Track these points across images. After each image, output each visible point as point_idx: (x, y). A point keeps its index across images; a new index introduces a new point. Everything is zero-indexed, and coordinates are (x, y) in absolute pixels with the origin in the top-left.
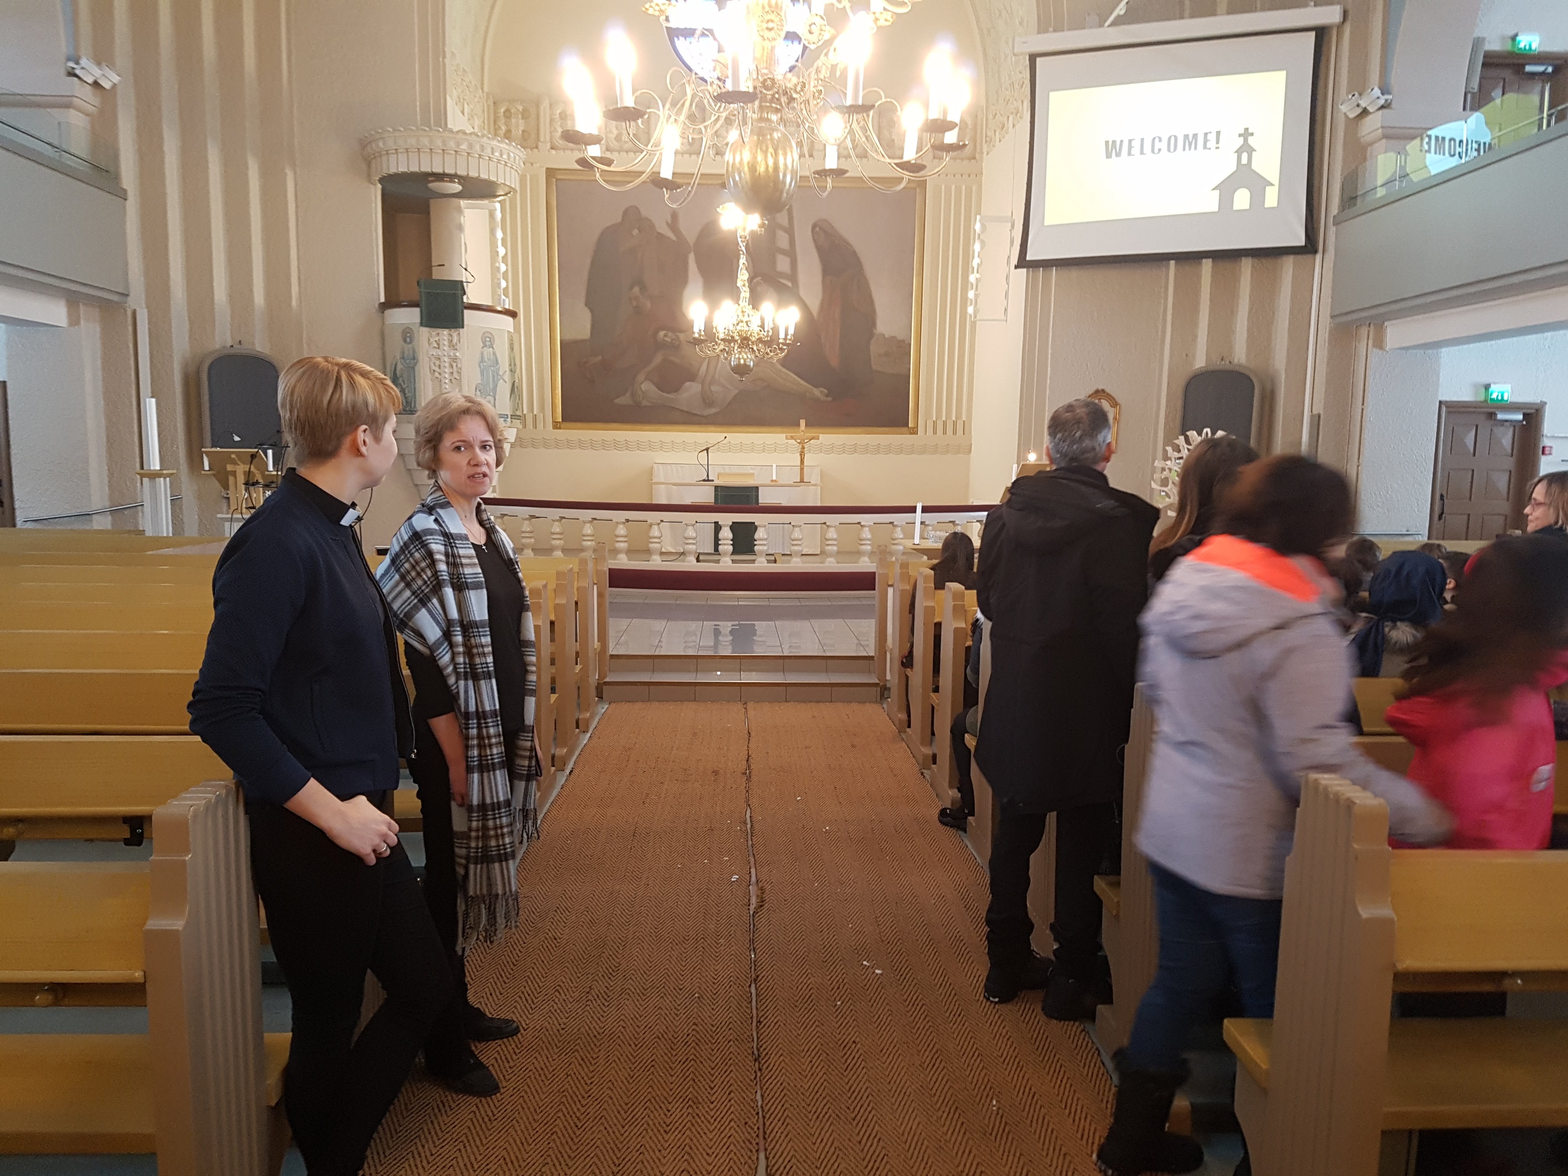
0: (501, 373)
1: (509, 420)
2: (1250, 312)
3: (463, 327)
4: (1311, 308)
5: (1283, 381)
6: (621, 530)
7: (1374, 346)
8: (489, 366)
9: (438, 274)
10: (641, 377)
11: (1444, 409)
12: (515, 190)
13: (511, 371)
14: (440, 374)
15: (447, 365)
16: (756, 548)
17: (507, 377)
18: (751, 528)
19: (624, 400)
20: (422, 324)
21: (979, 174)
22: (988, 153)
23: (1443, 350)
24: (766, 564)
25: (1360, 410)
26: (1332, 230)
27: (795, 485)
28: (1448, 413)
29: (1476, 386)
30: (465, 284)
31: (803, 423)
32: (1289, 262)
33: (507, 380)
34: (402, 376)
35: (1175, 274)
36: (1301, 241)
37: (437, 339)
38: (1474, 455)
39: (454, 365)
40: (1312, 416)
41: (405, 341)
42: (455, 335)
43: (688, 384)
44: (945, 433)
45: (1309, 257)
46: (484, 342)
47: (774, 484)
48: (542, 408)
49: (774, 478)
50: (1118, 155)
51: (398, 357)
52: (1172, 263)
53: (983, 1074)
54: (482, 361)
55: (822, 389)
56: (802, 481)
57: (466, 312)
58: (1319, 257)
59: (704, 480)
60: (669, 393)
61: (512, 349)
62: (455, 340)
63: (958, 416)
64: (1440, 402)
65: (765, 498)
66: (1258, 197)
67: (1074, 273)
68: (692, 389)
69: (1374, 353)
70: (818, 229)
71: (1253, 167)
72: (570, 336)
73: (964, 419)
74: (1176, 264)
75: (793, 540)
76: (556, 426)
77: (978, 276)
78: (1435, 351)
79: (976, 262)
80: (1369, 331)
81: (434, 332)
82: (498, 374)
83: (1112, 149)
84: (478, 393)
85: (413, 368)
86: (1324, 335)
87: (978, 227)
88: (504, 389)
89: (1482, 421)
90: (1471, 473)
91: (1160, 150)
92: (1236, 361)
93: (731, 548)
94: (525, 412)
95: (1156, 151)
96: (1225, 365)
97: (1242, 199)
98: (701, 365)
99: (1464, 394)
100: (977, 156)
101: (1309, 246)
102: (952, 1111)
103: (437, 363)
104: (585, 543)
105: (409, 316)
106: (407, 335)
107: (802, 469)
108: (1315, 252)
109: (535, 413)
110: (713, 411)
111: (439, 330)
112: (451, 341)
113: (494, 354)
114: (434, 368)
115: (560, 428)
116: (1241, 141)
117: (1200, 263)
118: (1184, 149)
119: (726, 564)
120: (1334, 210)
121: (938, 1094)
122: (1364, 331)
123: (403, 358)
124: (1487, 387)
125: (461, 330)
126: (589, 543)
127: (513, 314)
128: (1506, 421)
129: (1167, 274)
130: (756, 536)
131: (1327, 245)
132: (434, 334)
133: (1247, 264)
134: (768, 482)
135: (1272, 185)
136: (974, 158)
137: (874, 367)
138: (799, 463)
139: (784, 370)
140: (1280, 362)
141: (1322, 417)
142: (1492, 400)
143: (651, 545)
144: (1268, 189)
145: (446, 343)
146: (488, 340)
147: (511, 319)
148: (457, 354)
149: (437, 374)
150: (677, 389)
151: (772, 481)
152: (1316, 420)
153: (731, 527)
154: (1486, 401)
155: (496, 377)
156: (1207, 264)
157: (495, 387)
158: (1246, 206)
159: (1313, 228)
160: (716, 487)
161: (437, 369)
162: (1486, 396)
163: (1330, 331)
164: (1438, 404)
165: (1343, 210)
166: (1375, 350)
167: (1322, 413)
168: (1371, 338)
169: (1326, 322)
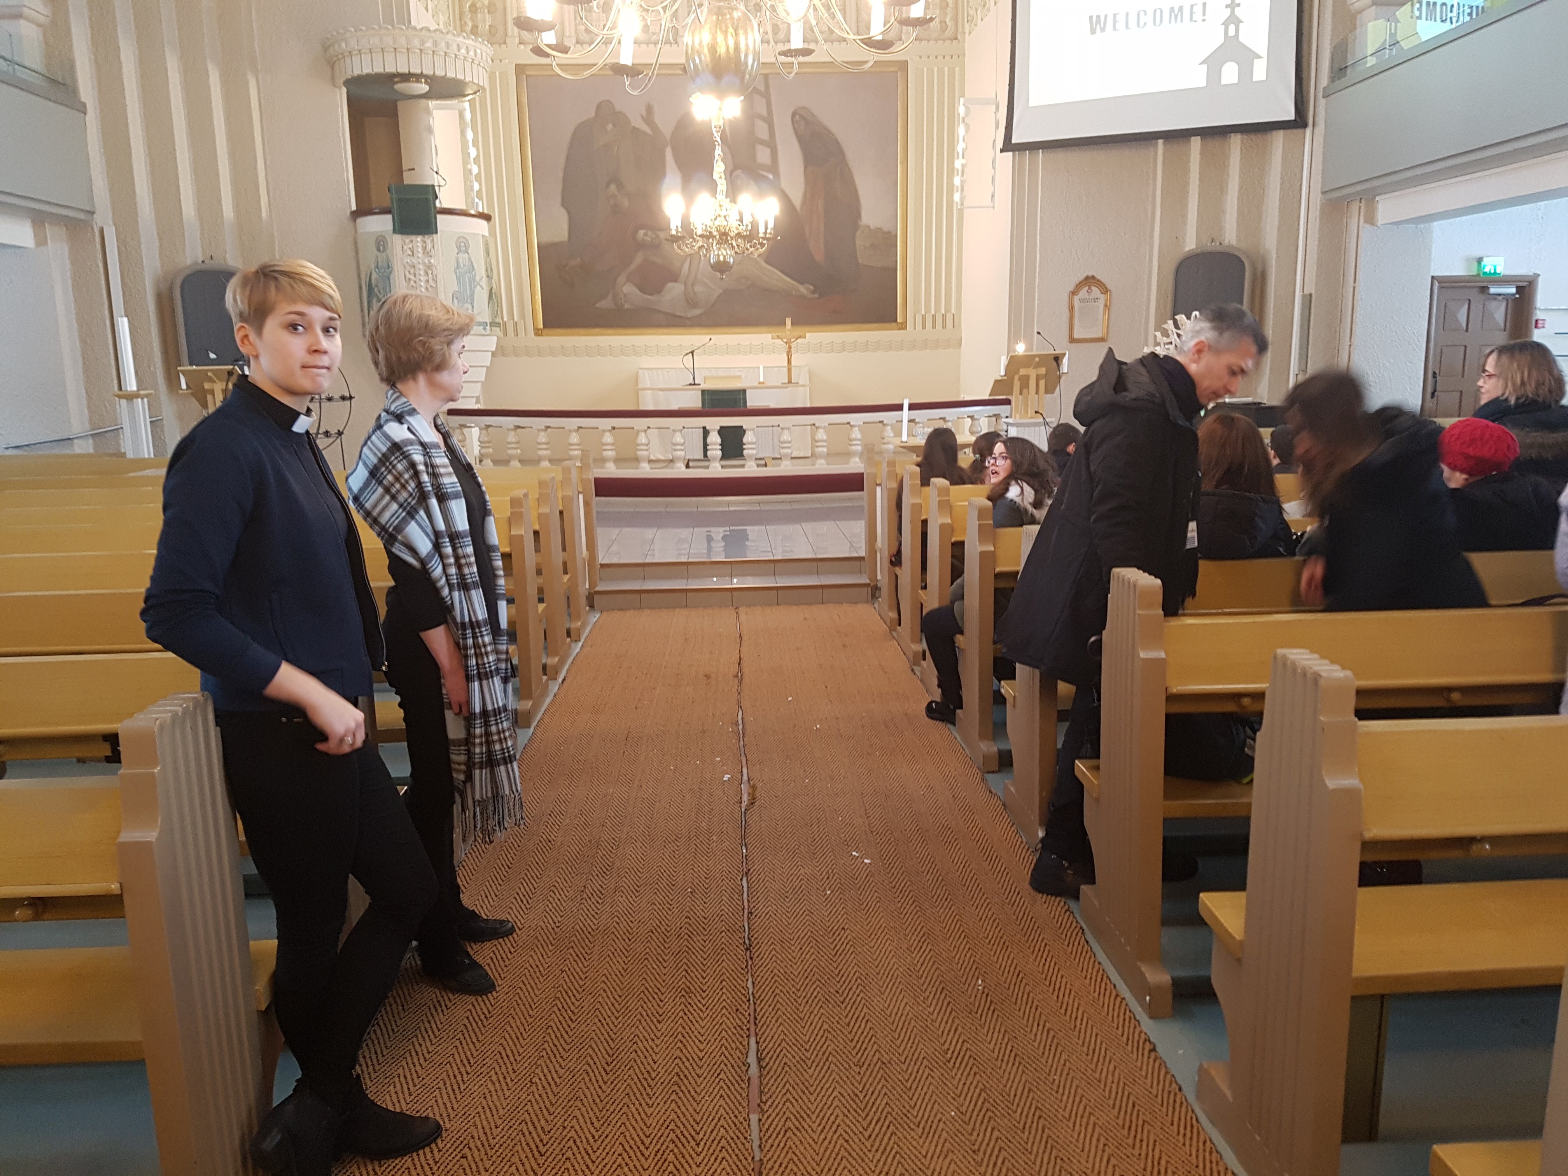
0: (477, 279)
1: (488, 328)
2: (1240, 191)
3: (436, 232)
4: (1301, 185)
5: (1274, 261)
6: (608, 438)
7: (1366, 222)
8: (464, 273)
9: (409, 179)
10: (622, 279)
11: (1436, 284)
12: (483, 88)
13: (488, 277)
14: (415, 282)
15: (422, 273)
16: (745, 452)
17: (484, 282)
18: (739, 431)
19: (605, 304)
20: (394, 232)
21: (962, 55)
22: (970, 33)
23: (1435, 223)
24: (755, 468)
25: (1352, 289)
26: (1322, 102)
27: (783, 386)
28: (1441, 288)
29: (1468, 260)
30: (437, 188)
31: (788, 321)
32: (1279, 136)
33: (484, 287)
34: (377, 286)
35: (1164, 155)
36: (1290, 114)
37: (410, 246)
38: (1467, 330)
39: (430, 272)
40: (1304, 296)
41: (379, 250)
42: (429, 241)
43: (670, 285)
44: (934, 327)
45: (1300, 131)
46: (459, 248)
47: (761, 386)
48: (523, 316)
49: (762, 380)
50: (1103, 30)
51: (373, 267)
52: (1160, 141)
53: (968, 955)
54: (458, 267)
55: (807, 285)
56: (790, 382)
57: (439, 217)
58: (1309, 131)
59: (690, 384)
60: (651, 295)
61: (488, 253)
62: (429, 247)
63: (947, 310)
64: (1433, 277)
65: (753, 401)
66: (1246, 71)
67: (1060, 155)
68: (674, 291)
69: (1366, 230)
70: (797, 117)
71: (1241, 39)
72: (547, 239)
73: (953, 311)
74: (1164, 143)
75: (782, 443)
76: (538, 332)
77: (964, 161)
78: (1427, 225)
79: (960, 147)
80: (1360, 208)
81: (407, 239)
82: (474, 280)
83: (1096, 24)
84: (456, 300)
85: (389, 278)
86: (1315, 213)
87: (961, 110)
88: (481, 295)
89: (1474, 295)
90: (1463, 349)
91: (1145, 24)
92: (1226, 242)
93: (719, 453)
94: (505, 319)
95: (1141, 24)
96: (1215, 247)
97: (1230, 73)
98: (682, 265)
99: (1457, 269)
100: (959, 37)
101: (1299, 120)
102: (939, 992)
103: (412, 271)
104: (571, 453)
105: (381, 224)
106: (381, 244)
107: (789, 370)
108: (1305, 126)
109: (516, 320)
110: (697, 312)
111: (413, 237)
112: (425, 248)
113: (470, 259)
114: (408, 275)
115: (542, 335)
116: (1228, 11)
117: (1189, 141)
118: (1170, 22)
119: (716, 470)
120: (1324, 81)
121: (925, 976)
122: (1355, 206)
123: (377, 267)
124: (1480, 260)
125: (435, 236)
126: (576, 452)
127: (487, 218)
128: (1500, 295)
129: (1156, 154)
130: (745, 440)
131: (1316, 119)
132: (407, 241)
133: (1236, 140)
134: (756, 384)
135: (1260, 57)
136: (956, 38)
137: (860, 261)
138: (786, 364)
139: (769, 267)
140: (1270, 242)
141: (1313, 296)
142: (1485, 273)
143: (639, 453)
144: (1256, 61)
145: (420, 250)
146: (463, 245)
147: (484, 223)
148: (432, 261)
149: (412, 283)
150: (659, 291)
151: (760, 383)
152: (1308, 300)
153: (719, 432)
154: (1478, 275)
155: (473, 283)
156: (1196, 142)
157: (472, 295)
158: (1235, 80)
159: (1303, 102)
160: (703, 392)
161: (412, 277)
162: (1479, 270)
163: (1322, 209)
164: (1430, 279)
165: (1333, 82)
166: (1367, 226)
167: (1313, 293)
168: (1362, 214)
169: (1317, 199)
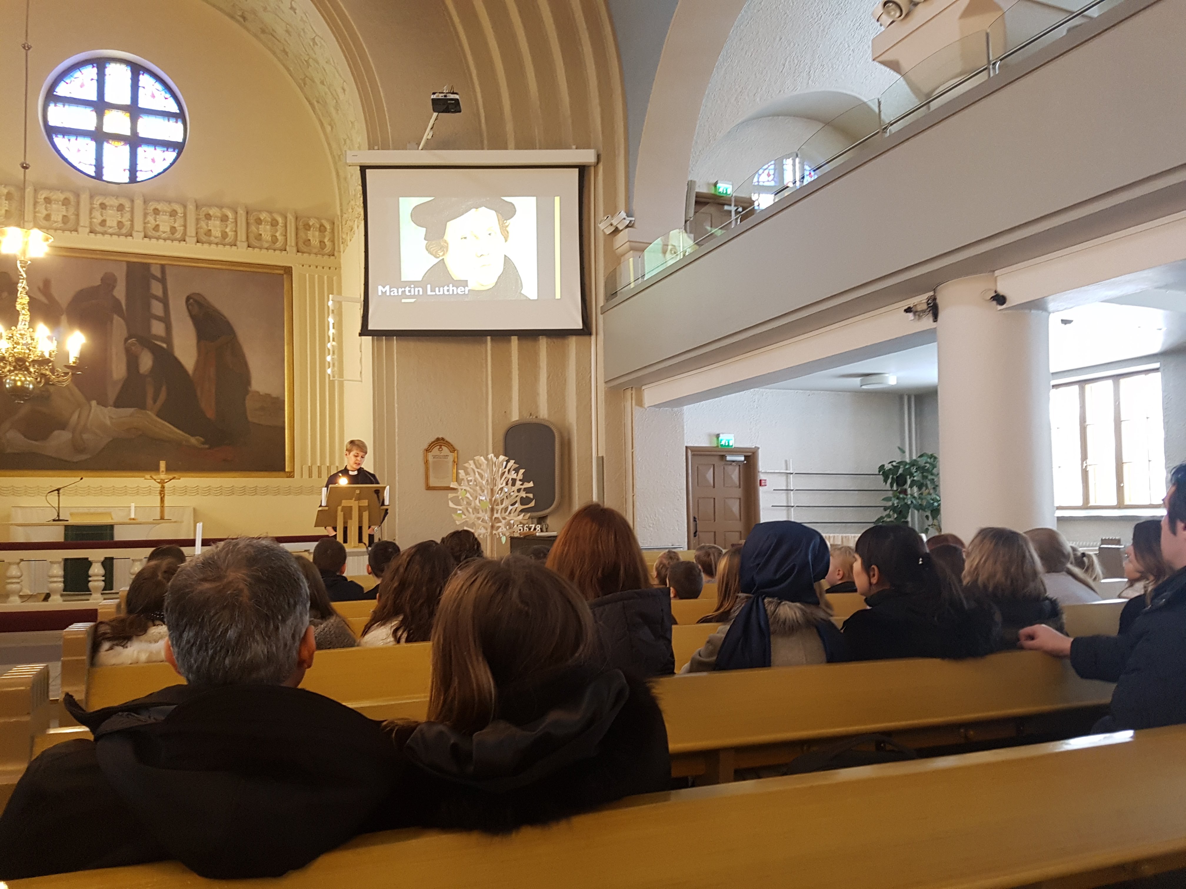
2: (548, 379)
4: (591, 374)
5: (575, 431)
7: (636, 405)
10: (6, 426)
11: (689, 452)
21: (338, 267)
22: (344, 251)
23: (685, 409)
25: (631, 453)
26: (601, 317)
27: (155, 522)
28: (693, 455)
29: (710, 436)
31: (163, 464)
32: (572, 341)
35: (492, 348)
36: (579, 325)
38: (714, 486)
40: (598, 457)
43: (57, 432)
45: (587, 338)
47: (133, 522)
49: (133, 516)
52: (489, 338)
56: (162, 518)
58: (593, 338)
59: (53, 520)
60: (36, 440)
63: (332, 463)
64: (687, 447)
65: (119, 535)
68: (61, 437)
69: (637, 410)
70: (191, 301)
74: (491, 339)
77: (334, 344)
78: (678, 409)
79: (331, 332)
80: (632, 394)
86: (602, 397)
87: (331, 304)
89: (716, 461)
90: (712, 501)
92: (540, 416)
96: (533, 419)
98: (71, 415)
99: (704, 443)
100: (336, 254)
101: (586, 330)
107: (162, 508)
108: (590, 334)
110: (84, 457)
117: (509, 340)
120: (601, 302)
122: (629, 392)
124: (717, 436)
128: (734, 461)
129: (486, 348)
131: (598, 330)
133: (542, 341)
134: (125, 520)
136: (333, 255)
137: (250, 419)
138: (159, 504)
139: (160, 420)
140: (572, 418)
141: (605, 459)
142: (722, 445)
150: (45, 437)
151: (131, 519)
152: (601, 460)
154: (718, 447)
156: (515, 341)
159: (588, 315)
160: (67, 527)
162: (718, 443)
163: (605, 394)
164: (684, 449)
165: (607, 302)
166: (637, 407)
167: (604, 456)
168: (634, 399)
169: (602, 386)
